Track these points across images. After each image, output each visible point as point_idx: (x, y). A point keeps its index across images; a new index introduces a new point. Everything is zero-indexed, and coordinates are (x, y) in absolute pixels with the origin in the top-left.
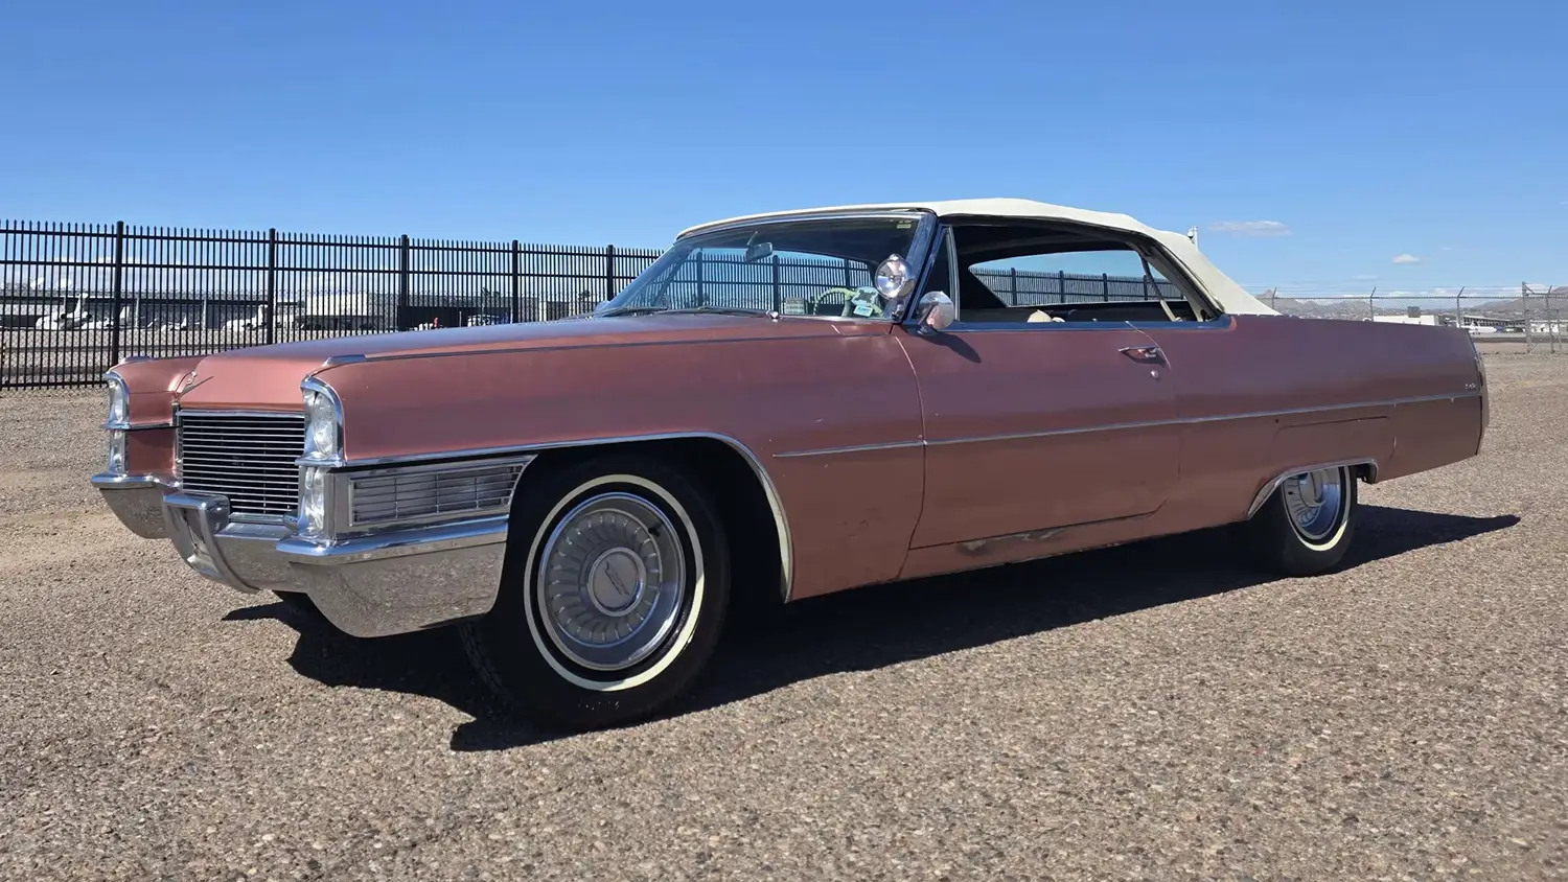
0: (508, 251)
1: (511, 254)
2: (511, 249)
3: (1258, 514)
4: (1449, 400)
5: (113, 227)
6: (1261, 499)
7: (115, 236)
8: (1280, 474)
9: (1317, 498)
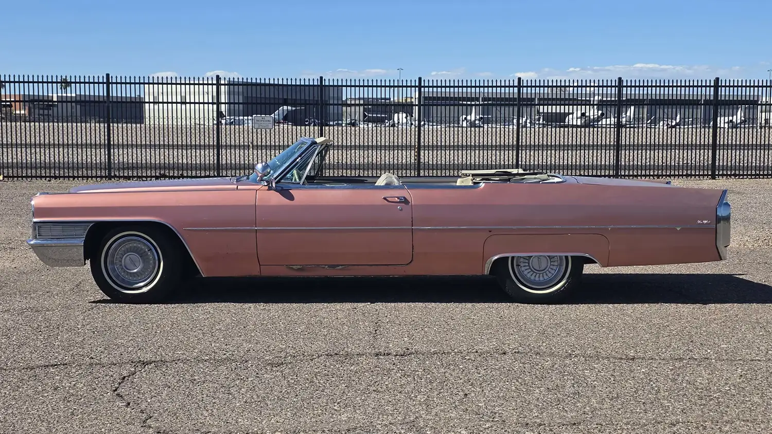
6: (488, 265)
8: (496, 255)
9: (541, 269)
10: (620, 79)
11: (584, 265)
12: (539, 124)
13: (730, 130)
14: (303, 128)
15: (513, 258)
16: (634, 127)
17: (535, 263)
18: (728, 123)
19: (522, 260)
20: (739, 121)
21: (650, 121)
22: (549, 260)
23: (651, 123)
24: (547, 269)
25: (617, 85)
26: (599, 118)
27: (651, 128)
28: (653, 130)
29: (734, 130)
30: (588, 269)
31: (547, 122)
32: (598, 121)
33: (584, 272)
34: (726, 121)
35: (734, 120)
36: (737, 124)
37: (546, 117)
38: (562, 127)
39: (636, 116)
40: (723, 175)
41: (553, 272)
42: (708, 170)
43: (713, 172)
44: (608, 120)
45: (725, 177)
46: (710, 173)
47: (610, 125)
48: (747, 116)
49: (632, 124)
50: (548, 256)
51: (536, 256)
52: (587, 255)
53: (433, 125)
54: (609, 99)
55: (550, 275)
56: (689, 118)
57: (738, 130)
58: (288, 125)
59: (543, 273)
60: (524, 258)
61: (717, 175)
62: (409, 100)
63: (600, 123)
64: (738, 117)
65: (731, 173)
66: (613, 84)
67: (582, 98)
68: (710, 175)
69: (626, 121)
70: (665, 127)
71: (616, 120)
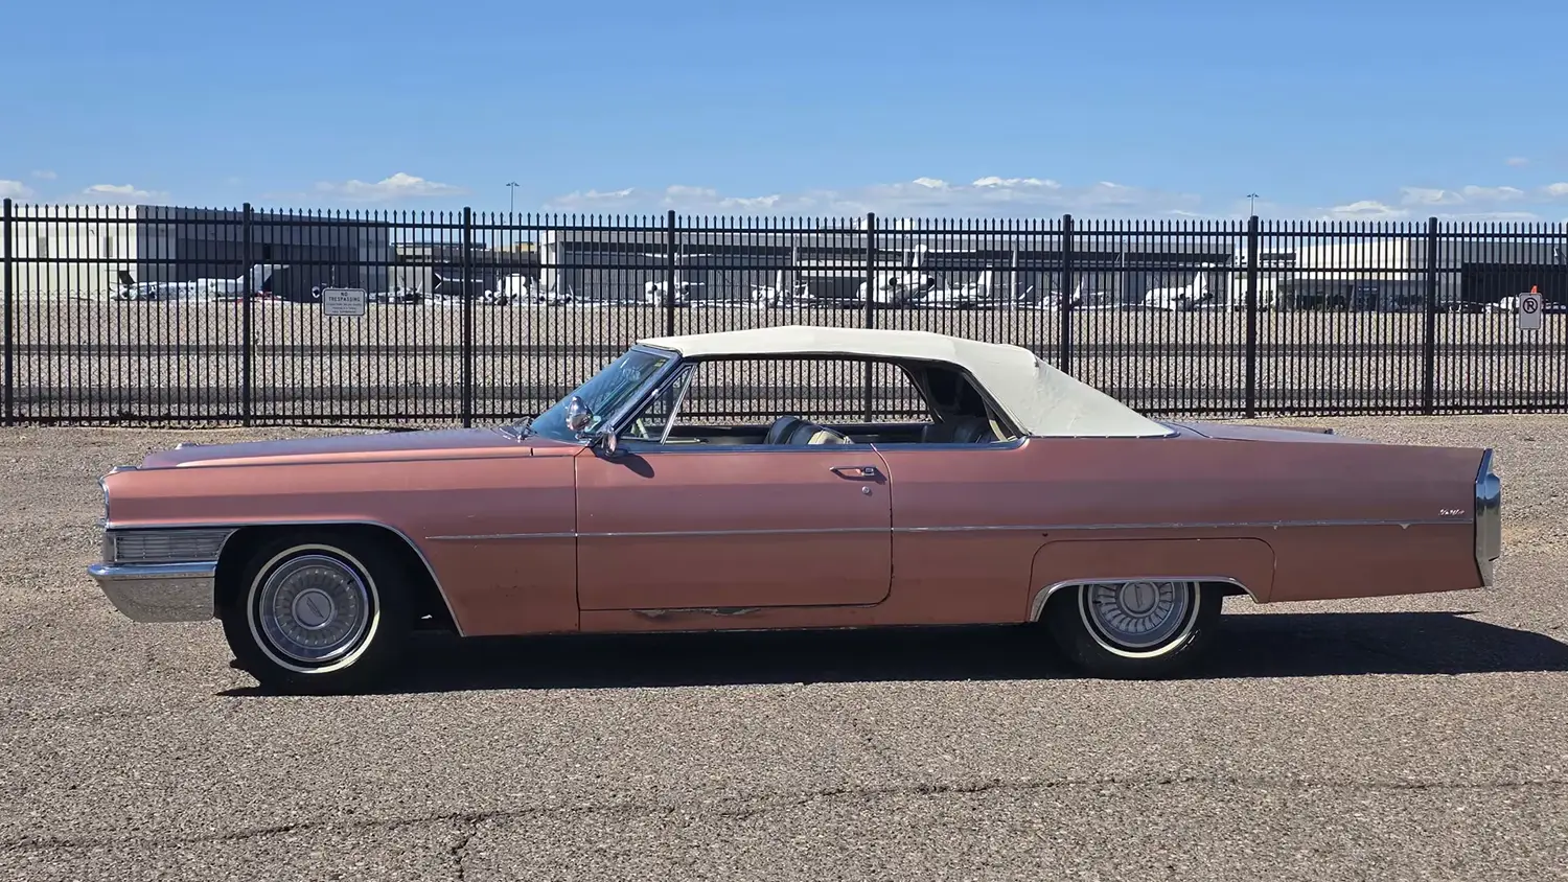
4: (1400, 526)
6: (1038, 603)
8: (1057, 582)
9: (1141, 610)
10: (1068, 218)
11: (1225, 599)
12: (800, 301)
13: (1181, 314)
14: (306, 306)
15: (1086, 587)
16: (993, 309)
17: (1128, 598)
18: (1176, 300)
19: (1101, 591)
20: (1197, 297)
21: (1023, 296)
22: (1157, 592)
23: (1026, 300)
24: (1153, 609)
25: (1062, 229)
26: (922, 291)
27: (1026, 310)
28: (1030, 314)
29: (1188, 314)
30: (1232, 606)
31: (818, 296)
32: (919, 296)
33: (1223, 612)
34: (1173, 295)
35: (1188, 294)
36: (1193, 303)
37: (814, 287)
38: (847, 307)
39: (997, 286)
40: (1268, 410)
41: (1162, 614)
42: (1240, 399)
43: (1250, 402)
44: (940, 293)
45: (1272, 415)
46: (1243, 406)
47: (944, 302)
48: (1213, 287)
49: (989, 302)
50: (1156, 584)
51: (1131, 584)
52: (1232, 580)
53: (583, 302)
54: (940, 251)
55: (1156, 620)
56: (1097, 291)
57: (1196, 314)
58: (273, 300)
59: (1144, 618)
60: (1107, 587)
61: (1257, 410)
62: (525, 249)
63: (924, 300)
64: (1197, 288)
65: (1284, 405)
66: (1055, 229)
67: (887, 248)
68: (1243, 410)
69: (977, 296)
71: (956, 293)
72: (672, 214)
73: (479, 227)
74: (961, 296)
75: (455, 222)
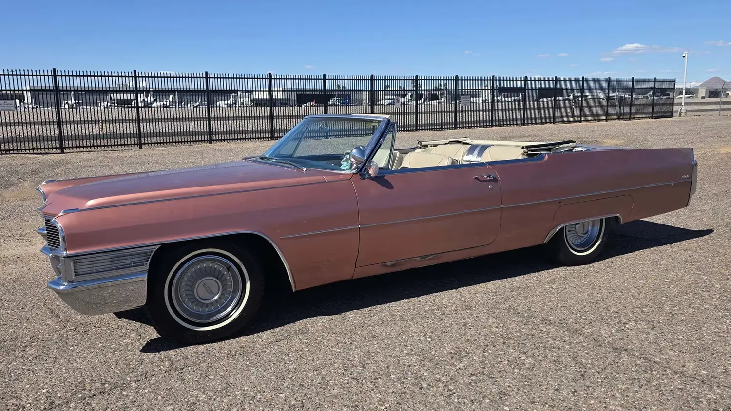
0: (321, 79)
1: (322, 81)
2: (322, 78)
3: (549, 242)
4: (671, 184)
5: (132, 73)
6: (551, 235)
7: (133, 77)
8: (560, 225)
19: (570, 226)
52: (618, 215)
59: (586, 236)
63: (153, 105)
70: (192, 107)
71: (162, 103)
72: (135, 71)
73: (60, 76)
74: (164, 104)
75: (50, 74)
